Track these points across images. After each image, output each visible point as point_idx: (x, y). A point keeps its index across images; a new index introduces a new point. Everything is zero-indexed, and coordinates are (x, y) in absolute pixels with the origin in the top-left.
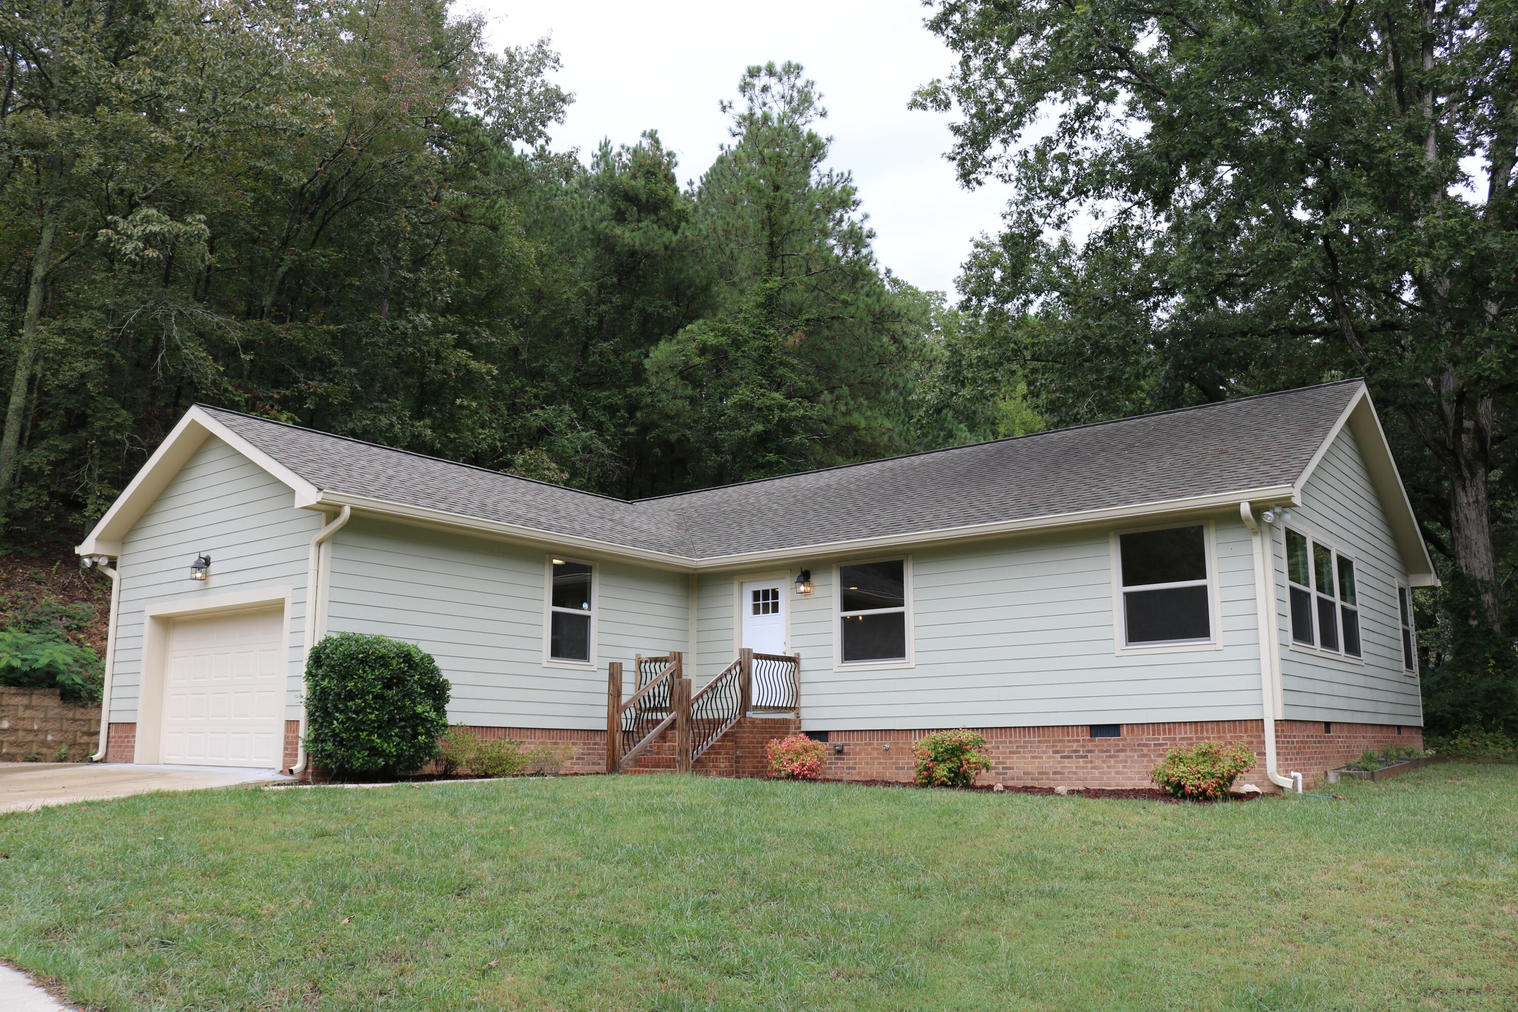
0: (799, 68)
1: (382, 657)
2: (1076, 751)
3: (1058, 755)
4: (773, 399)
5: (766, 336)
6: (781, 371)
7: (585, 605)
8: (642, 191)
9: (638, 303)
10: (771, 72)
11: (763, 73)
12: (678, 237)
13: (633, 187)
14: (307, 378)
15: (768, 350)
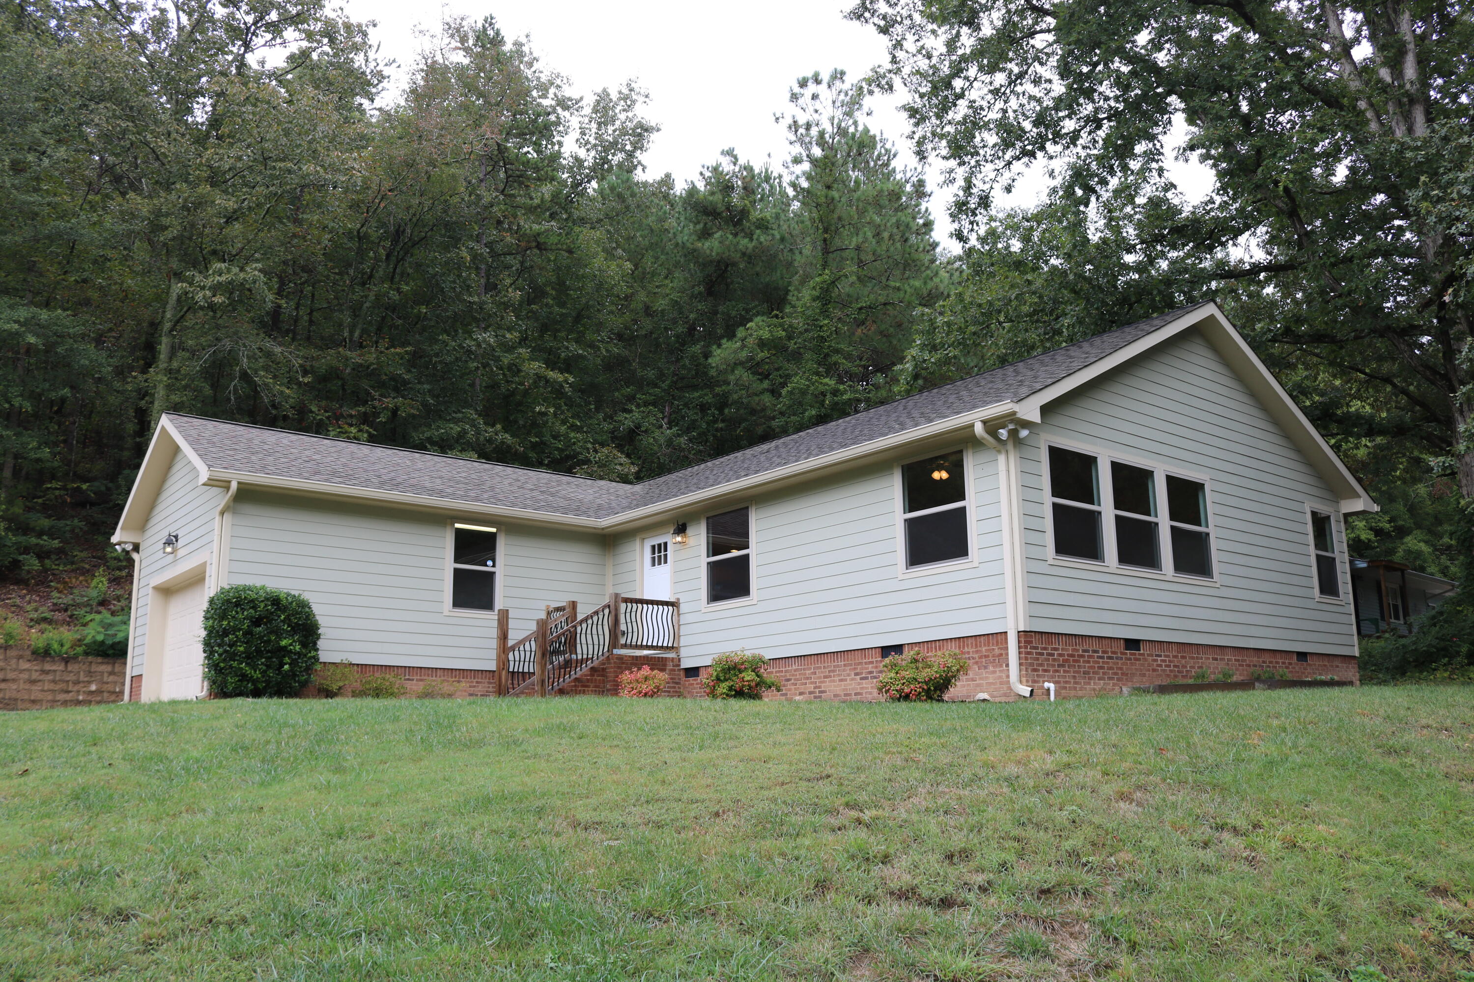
0: (843, 73)
1: (252, 601)
2: (871, 672)
3: (858, 677)
4: (827, 384)
5: (821, 327)
6: (835, 358)
7: (490, 563)
8: (720, 205)
9: (721, 308)
10: (818, 81)
11: (809, 84)
12: (754, 243)
13: (711, 202)
14: (381, 395)
15: (823, 339)
